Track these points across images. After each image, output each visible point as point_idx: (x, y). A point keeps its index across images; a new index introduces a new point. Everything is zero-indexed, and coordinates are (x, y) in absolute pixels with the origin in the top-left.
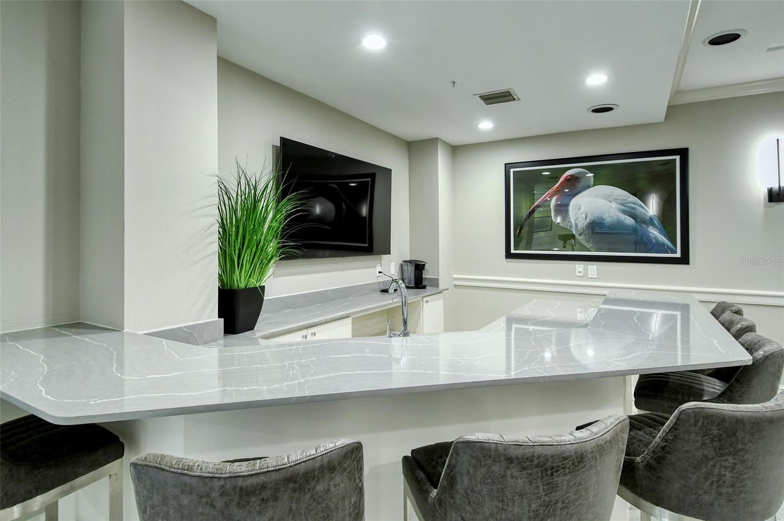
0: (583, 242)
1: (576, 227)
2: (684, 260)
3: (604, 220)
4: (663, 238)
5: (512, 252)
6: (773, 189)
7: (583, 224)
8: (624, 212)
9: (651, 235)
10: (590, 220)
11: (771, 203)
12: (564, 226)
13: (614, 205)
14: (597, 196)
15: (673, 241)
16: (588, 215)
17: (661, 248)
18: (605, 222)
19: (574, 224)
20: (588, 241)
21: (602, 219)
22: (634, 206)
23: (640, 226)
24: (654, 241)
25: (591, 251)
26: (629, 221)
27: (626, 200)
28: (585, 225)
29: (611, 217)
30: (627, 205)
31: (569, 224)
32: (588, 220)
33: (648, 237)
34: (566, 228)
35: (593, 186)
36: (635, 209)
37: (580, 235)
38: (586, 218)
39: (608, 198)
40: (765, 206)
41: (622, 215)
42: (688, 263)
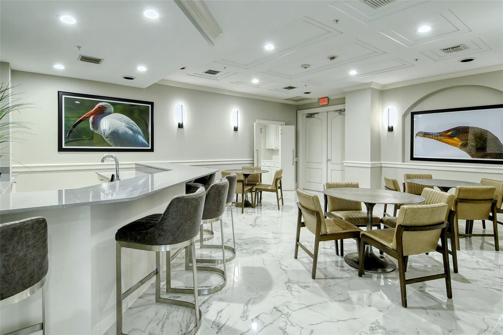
0: (108, 142)
1: (104, 134)
2: (152, 150)
3: (119, 131)
4: (144, 140)
5: (63, 147)
6: (180, 123)
7: (108, 132)
8: (128, 128)
9: (140, 139)
10: (112, 130)
11: (179, 128)
12: (98, 133)
13: (123, 124)
14: (115, 118)
15: (148, 141)
16: (111, 128)
17: (144, 145)
18: (119, 132)
19: (103, 132)
20: (111, 141)
21: (118, 130)
22: (132, 125)
23: (135, 134)
24: (141, 141)
25: (112, 146)
26: (130, 132)
27: (129, 122)
28: (109, 133)
29: (122, 130)
30: (130, 124)
31: (100, 132)
32: (111, 130)
33: (138, 140)
34: (99, 134)
35: (114, 113)
36: (132, 126)
37: (106, 138)
38: (110, 129)
39: (120, 120)
40: (178, 129)
41: (127, 129)
42: (153, 151)
